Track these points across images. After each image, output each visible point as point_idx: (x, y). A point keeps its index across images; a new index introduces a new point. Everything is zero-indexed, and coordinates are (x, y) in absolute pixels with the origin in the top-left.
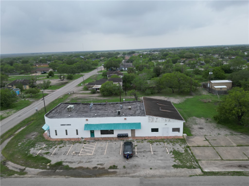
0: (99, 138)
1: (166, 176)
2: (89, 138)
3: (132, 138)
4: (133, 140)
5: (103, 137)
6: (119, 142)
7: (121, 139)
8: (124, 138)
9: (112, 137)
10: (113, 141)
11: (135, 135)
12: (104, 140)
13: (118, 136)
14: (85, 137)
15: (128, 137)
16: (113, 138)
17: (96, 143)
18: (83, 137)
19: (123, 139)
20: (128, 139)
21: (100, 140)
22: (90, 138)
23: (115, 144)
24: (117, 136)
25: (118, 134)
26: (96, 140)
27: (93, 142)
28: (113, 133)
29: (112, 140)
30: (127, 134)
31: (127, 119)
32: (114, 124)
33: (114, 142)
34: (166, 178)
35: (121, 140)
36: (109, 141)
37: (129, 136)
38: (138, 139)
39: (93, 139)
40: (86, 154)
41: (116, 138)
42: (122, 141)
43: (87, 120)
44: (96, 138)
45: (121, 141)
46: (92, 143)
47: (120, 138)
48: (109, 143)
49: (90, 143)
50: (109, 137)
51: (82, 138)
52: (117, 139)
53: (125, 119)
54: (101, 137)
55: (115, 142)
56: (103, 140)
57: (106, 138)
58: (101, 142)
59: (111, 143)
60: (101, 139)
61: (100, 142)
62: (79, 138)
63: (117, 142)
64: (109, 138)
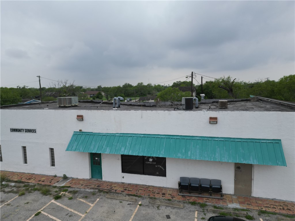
0: (116, 183)
2: (83, 180)
3: (241, 203)
4: (247, 210)
5: (129, 184)
6: (182, 212)
7: (191, 200)
8: (206, 195)
9: (160, 188)
10: (158, 202)
11: (250, 192)
12: (129, 195)
13: (180, 184)
14: (75, 176)
15: (222, 195)
16: (163, 191)
17: (93, 202)
18: (67, 176)
19: (201, 201)
20: (221, 204)
21: (116, 192)
22: (87, 180)
23: (168, 217)
24: (177, 187)
25: (182, 179)
26: (100, 191)
27: (86, 197)
28: (163, 174)
29: (157, 196)
30: (219, 182)
31: (219, 120)
32: (169, 137)
33: (165, 210)
35: (193, 203)
36: (146, 201)
37: (224, 191)
38: (270, 210)
39: (93, 186)
41: (175, 193)
42: (197, 207)
43: (80, 118)
44: (104, 182)
45: (193, 208)
46: (83, 198)
47: (190, 193)
48: (144, 211)
49: (76, 198)
50: (149, 186)
51: (65, 178)
52: (178, 197)
53: (213, 121)
54: (123, 183)
55: (167, 211)
56: (126, 192)
57: (137, 185)
58: (114, 201)
59: (151, 211)
60: (120, 189)
61: (109, 201)
62: (55, 176)
63: (174, 211)
64: (146, 188)
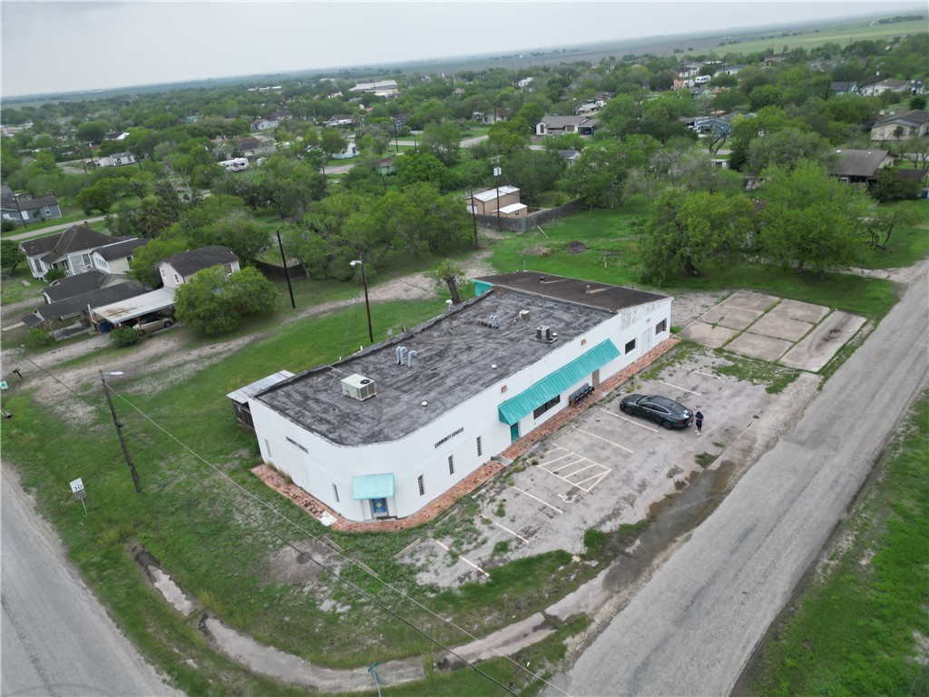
0: (533, 431)
1: (806, 405)
2: (511, 448)
3: (604, 391)
6: (599, 414)
7: (587, 406)
9: (561, 413)
10: (579, 420)
12: (559, 429)
13: (570, 402)
17: (556, 447)
18: (494, 456)
21: (549, 434)
23: (598, 421)
26: (543, 441)
27: (546, 450)
31: (586, 340)
33: (590, 420)
34: (810, 409)
35: (591, 406)
36: (574, 424)
40: (596, 479)
43: (505, 388)
44: (524, 436)
51: (494, 459)
56: (554, 430)
58: (564, 437)
61: (561, 439)
62: (485, 465)
63: (593, 416)
